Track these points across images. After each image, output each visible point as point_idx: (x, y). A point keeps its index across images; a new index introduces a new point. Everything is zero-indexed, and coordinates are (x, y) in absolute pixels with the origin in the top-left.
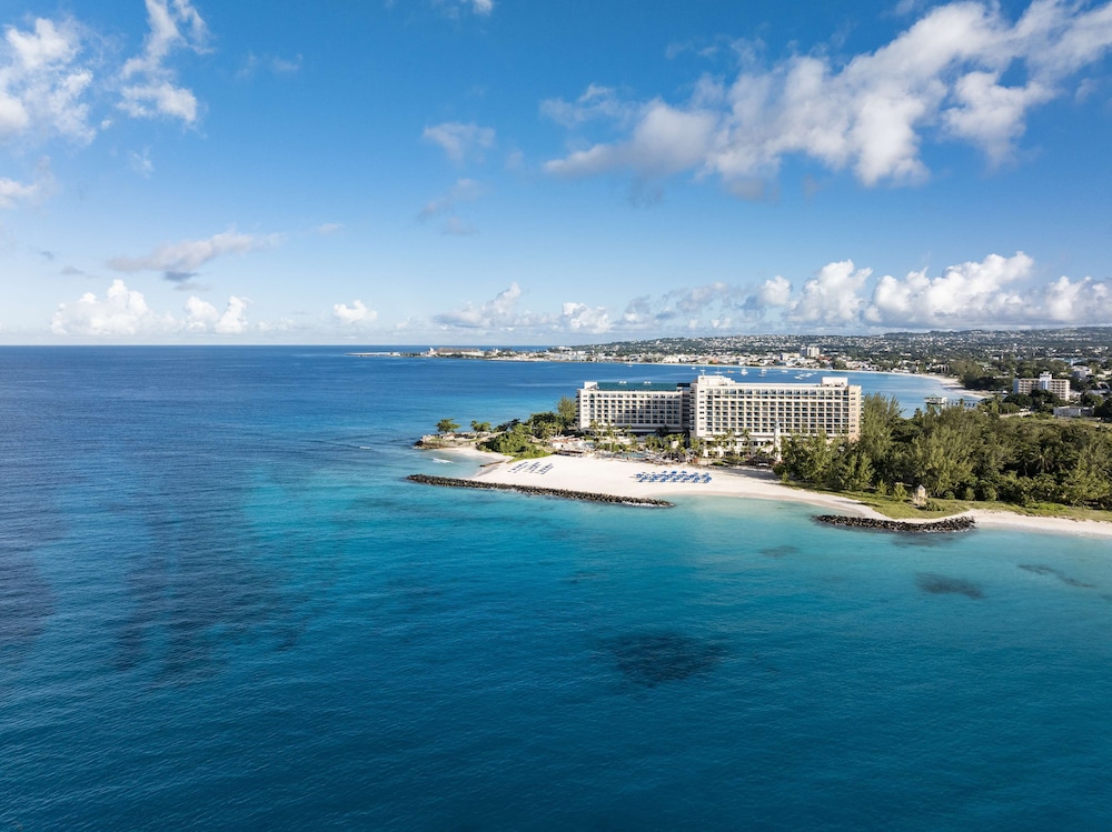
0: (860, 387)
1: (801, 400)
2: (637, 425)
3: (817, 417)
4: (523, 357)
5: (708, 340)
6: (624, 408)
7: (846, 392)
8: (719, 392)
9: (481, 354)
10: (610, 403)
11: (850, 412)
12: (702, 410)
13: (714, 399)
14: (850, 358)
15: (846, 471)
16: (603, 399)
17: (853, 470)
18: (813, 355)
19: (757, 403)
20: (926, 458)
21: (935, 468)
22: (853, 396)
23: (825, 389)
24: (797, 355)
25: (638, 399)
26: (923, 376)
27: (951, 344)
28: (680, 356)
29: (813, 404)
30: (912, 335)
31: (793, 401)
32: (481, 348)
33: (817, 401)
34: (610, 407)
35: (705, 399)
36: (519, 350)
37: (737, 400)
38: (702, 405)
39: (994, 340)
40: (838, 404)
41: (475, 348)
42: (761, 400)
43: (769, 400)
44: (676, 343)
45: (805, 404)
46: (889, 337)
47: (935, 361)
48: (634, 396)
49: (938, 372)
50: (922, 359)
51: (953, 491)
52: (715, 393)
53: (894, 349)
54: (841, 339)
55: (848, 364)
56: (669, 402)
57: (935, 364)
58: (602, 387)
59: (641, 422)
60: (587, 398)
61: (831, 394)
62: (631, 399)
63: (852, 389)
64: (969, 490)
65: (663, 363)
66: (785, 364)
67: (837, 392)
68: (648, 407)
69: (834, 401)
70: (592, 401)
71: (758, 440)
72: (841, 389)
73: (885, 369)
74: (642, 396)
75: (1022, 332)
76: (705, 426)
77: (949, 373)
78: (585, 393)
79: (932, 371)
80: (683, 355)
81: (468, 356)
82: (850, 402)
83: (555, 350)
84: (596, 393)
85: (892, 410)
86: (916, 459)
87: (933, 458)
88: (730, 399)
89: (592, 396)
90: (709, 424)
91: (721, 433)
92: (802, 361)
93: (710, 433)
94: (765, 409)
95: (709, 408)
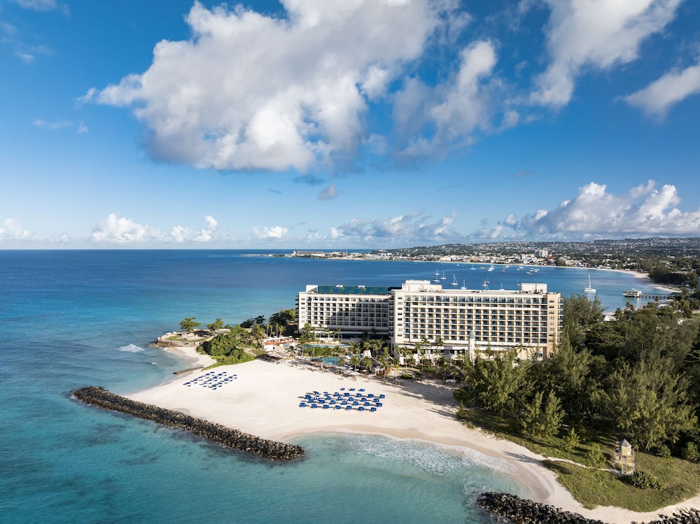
0: (559, 295)
1: (499, 308)
2: (349, 327)
3: (515, 326)
4: (350, 257)
5: (476, 245)
6: (338, 310)
7: (544, 300)
8: (417, 299)
9: (323, 255)
10: (325, 305)
11: (549, 321)
12: (400, 317)
13: (412, 306)
14: (569, 257)
15: (530, 412)
16: (318, 302)
17: (538, 411)
18: (543, 256)
19: (454, 310)
20: (632, 403)
21: (643, 418)
22: (551, 304)
23: (522, 296)
24: (532, 255)
25: (350, 302)
26: (621, 271)
27: (639, 247)
28: (452, 257)
29: (511, 312)
30: (612, 241)
31: (490, 308)
32: (325, 251)
33: (515, 309)
34: (325, 310)
35: (403, 306)
36: (350, 252)
37: (435, 307)
38: (400, 311)
39: (669, 244)
40: (535, 312)
41: (320, 251)
42: (458, 307)
43: (467, 307)
44: (456, 247)
45: (503, 311)
46: (598, 243)
47: (629, 259)
48: (347, 300)
49: (632, 268)
50: (620, 258)
51: (668, 443)
52: (413, 300)
53: (600, 251)
54: (565, 244)
55: (567, 262)
56: (379, 306)
57: (629, 262)
58: (322, 290)
59: (353, 324)
60: (305, 301)
61: (529, 301)
62: (344, 302)
63: (551, 297)
64: (691, 446)
65: (439, 262)
66: (522, 262)
67: (535, 300)
68: (360, 310)
69: (532, 309)
70: (309, 304)
71: (454, 348)
72: (539, 297)
73: (593, 266)
74: (354, 299)
75: (688, 239)
76: (403, 332)
77: (640, 268)
78: (303, 296)
79: (627, 267)
80: (454, 256)
81: (314, 256)
82: (549, 310)
83: (374, 252)
84: (313, 296)
85: (595, 309)
86: (618, 403)
87: (642, 405)
88: (428, 306)
89: (310, 299)
90: (407, 331)
91: (419, 340)
92: (535, 260)
93: (407, 340)
94: (462, 316)
95: (408, 315)
